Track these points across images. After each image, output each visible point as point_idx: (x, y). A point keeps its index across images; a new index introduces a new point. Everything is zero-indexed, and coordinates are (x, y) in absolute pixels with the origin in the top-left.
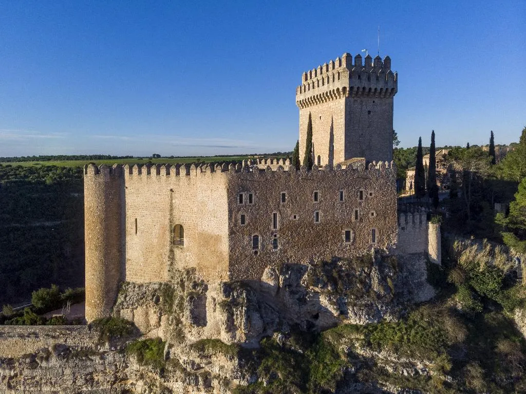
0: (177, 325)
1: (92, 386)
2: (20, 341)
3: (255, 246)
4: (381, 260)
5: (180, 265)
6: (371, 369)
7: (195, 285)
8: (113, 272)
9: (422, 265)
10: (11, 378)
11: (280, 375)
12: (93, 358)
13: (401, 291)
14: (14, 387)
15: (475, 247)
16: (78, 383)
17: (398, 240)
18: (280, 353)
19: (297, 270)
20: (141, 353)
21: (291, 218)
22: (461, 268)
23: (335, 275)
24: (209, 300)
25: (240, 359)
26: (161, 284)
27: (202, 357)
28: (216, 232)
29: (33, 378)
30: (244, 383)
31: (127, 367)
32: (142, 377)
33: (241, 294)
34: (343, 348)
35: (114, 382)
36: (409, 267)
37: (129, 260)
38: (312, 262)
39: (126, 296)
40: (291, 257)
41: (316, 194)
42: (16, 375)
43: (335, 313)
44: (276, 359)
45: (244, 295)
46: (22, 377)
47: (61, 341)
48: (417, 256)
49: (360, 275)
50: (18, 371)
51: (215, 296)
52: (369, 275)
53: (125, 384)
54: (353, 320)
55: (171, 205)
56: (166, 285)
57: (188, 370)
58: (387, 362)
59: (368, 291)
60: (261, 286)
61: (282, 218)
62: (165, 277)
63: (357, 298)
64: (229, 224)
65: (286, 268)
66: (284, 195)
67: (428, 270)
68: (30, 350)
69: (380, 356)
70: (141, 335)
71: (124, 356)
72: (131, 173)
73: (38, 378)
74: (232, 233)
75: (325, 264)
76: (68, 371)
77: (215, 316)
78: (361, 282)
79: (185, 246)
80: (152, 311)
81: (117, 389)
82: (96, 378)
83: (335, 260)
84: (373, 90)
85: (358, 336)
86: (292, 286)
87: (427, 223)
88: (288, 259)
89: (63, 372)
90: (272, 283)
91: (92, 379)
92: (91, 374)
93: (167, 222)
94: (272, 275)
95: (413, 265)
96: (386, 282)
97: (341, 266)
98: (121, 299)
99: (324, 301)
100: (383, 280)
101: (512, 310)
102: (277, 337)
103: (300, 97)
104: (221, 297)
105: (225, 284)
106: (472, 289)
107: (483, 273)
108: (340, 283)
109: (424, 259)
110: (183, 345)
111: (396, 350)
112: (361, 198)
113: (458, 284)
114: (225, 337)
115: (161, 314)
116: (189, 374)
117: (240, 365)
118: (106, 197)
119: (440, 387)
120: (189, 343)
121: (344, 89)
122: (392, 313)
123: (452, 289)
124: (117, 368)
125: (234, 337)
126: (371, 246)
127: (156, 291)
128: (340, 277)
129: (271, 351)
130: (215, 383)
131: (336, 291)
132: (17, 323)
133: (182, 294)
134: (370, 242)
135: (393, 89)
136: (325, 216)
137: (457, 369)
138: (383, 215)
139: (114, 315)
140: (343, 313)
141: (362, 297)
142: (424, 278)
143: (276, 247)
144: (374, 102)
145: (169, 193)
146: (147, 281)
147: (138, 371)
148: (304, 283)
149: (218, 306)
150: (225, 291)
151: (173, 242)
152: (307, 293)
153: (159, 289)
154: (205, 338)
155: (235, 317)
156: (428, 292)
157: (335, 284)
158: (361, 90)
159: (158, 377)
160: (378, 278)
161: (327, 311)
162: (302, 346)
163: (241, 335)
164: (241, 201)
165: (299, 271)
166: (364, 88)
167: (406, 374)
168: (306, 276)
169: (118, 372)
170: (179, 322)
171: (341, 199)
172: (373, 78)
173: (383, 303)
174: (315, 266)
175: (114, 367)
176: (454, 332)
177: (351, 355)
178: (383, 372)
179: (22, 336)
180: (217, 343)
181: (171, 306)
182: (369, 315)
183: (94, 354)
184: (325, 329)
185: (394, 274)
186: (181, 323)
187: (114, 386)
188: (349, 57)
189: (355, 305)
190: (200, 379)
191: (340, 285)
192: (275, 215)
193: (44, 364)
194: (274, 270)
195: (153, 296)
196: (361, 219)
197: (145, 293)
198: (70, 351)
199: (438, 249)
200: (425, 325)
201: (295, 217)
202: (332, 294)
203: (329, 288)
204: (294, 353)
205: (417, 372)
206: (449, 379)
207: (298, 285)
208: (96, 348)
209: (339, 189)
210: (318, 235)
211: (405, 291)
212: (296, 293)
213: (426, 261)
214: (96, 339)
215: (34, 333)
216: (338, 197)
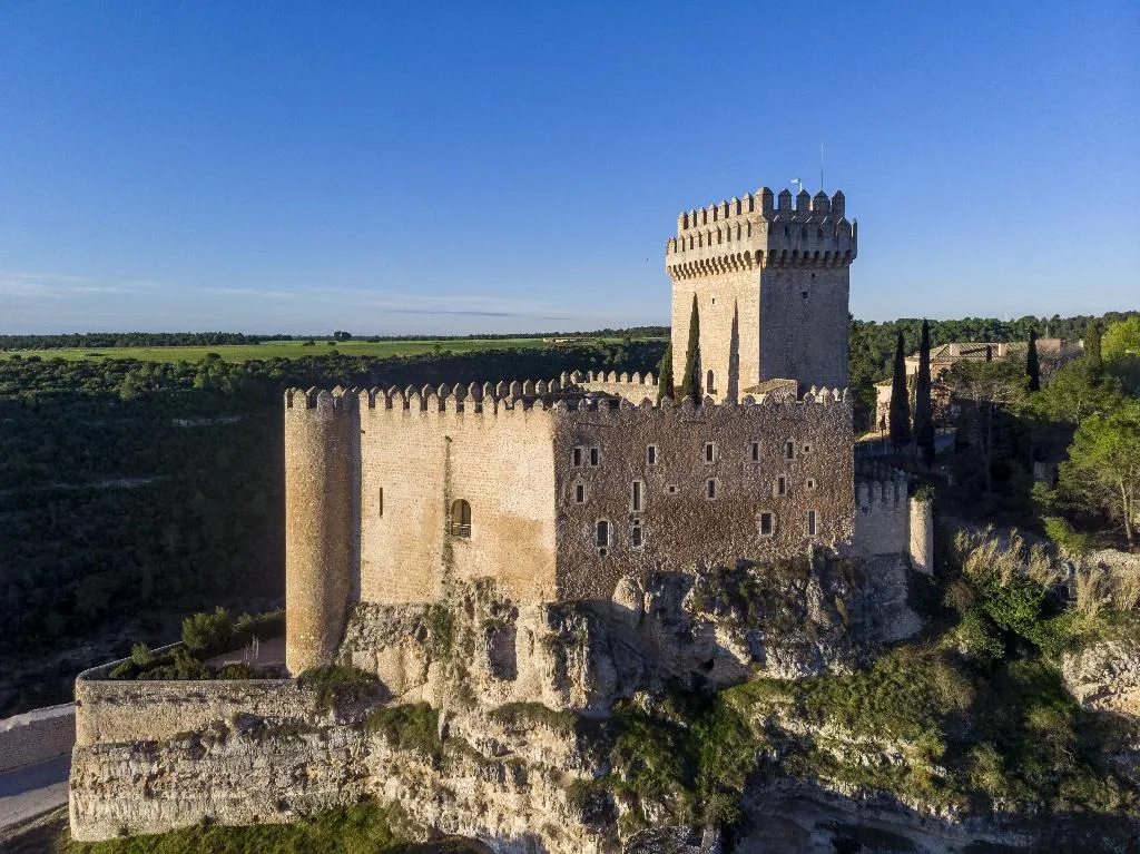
0: (461, 678)
1: (304, 788)
2: (172, 710)
3: (602, 541)
4: (825, 567)
5: (464, 573)
6: (806, 755)
7: (496, 608)
8: (338, 585)
9: (898, 575)
10: (152, 777)
11: (648, 762)
12: (305, 737)
13: (860, 620)
14: (158, 794)
15: (994, 543)
16: (279, 784)
17: (856, 530)
18: (647, 727)
19: (676, 583)
20: (395, 730)
21: (666, 491)
22: (968, 581)
23: (743, 591)
24: (521, 634)
25: (579, 736)
26: (428, 606)
27: (509, 733)
28: (532, 515)
29: (195, 776)
30: (587, 776)
31: (368, 754)
32: (396, 771)
33: (579, 623)
34: (757, 718)
35: (345, 782)
36: (876, 579)
37: (368, 562)
38: (701, 569)
39: (362, 628)
40: (665, 560)
41: (710, 448)
42: (162, 772)
43: (744, 660)
44: (642, 736)
45: (584, 626)
46: (174, 774)
47: (248, 708)
48: (890, 558)
49: (787, 593)
50: (165, 763)
51: (532, 627)
52: (802, 593)
53: (365, 785)
54: (775, 672)
55: (447, 464)
56: (438, 607)
57: (486, 755)
58: (833, 742)
59: (801, 622)
60: (612, 610)
61: (649, 492)
62: (436, 594)
63: (782, 632)
64: (557, 500)
65: (655, 579)
66: (651, 450)
67: (908, 584)
68: (189, 724)
69: (822, 733)
70: (392, 697)
71: (363, 734)
72: (372, 405)
73: (204, 776)
74: (561, 516)
75: (724, 572)
76: (260, 762)
77: (533, 664)
78: (790, 605)
79: (473, 539)
80: (410, 654)
81: (349, 793)
82: (311, 774)
83: (744, 566)
84: (812, 255)
85: (783, 699)
86: (667, 612)
87: (908, 501)
88: (659, 564)
89: (252, 764)
90: (631, 606)
91: (305, 776)
92: (303, 766)
93: (439, 495)
94: (632, 591)
95: (881, 576)
96: (834, 605)
97: (754, 577)
98: (352, 633)
99: (723, 637)
100: (827, 602)
101: (1057, 656)
102: (642, 700)
103: (674, 260)
104: (544, 629)
105: (550, 606)
106: (986, 617)
107: (1007, 591)
108: (751, 606)
109: (901, 565)
110: (476, 713)
111: (850, 722)
112: (790, 455)
113: (961, 609)
114: (550, 699)
115: (429, 659)
116: (488, 763)
117: (580, 746)
118: (328, 449)
119: (926, 784)
120: (485, 710)
121: (759, 253)
122: (843, 660)
123: (951, 618)
124: (348, 756)
125: (566, 698)
126: (806, 542)
127: (418, 619)
128: (752, 595)
129: (632, 723)
130: (534, 777)
131: (744, 621)
132: (163, 676)
133: (469, 623)
134: (806, 535)
135: (848, 252)
136: (726, 488)
137: (956, 754)
138: (828, 486)
139: (340, 662)
140: (758, 659)
141: (791, 631)
143: (637, 543)
144: (813, 275)
145: (444, 443)
146: (402, 601)
147: (388, 761)
148: (687, 606)
149: (537, 645)
150: (551, 619)
151: (450, 531)
152: (693, 624)
153: (426, 615)
154: (515, 701)
155: (569, 663)
156: (909, 623)
157: (743, 609)
158: (790, 255)
159: (429, 770)
160: (819, 599)
161: (728, 655)
162: (685, 715)
163: (578, 695)
164: (577, 462)
165: (679, 584)
166: (795, 252)
167: (866, 763)
168: (691, 593)
169: (352, 762)
170: (463, 674)
171: (755, 457)
172: (812, 234)
173: (828, 641)
174: (709, 576)
175: (343, 755)
176: (951, 691)
177: (771, 730)
178: (828, 760)
179: (174, 700)
180: (536, 710)
181: (448, 645)
182: (803, 663)
183: (308, 730)
184: (724, 686)
185: (849, 590)
186: (469, 674)
187: (345, 788)
188: (767, 194)
189: (779, 645)
190: (507, 771)
191: (751, 610)
192: (636, 485)
193: (216, 750)
194: (634, 583)
195: (415, 626)
196: (790, 492)
197: (399, 622)
198: (265, 727)
199: (927, 548)
200: (902, 679)
201: (672, 489)
202: (739, 625)
203: (733, 615)
204: (673, 727)
205: (885, 760)
206: (941, 772)
207: (678, 610)
208: (312, 720)
209: (750, 440)
210: (713, 521)
211: (868, 621)
212: (674, 623)
213: (905, 567)
214: (311, 704)
215: (198, 695)
216: (750, 454)
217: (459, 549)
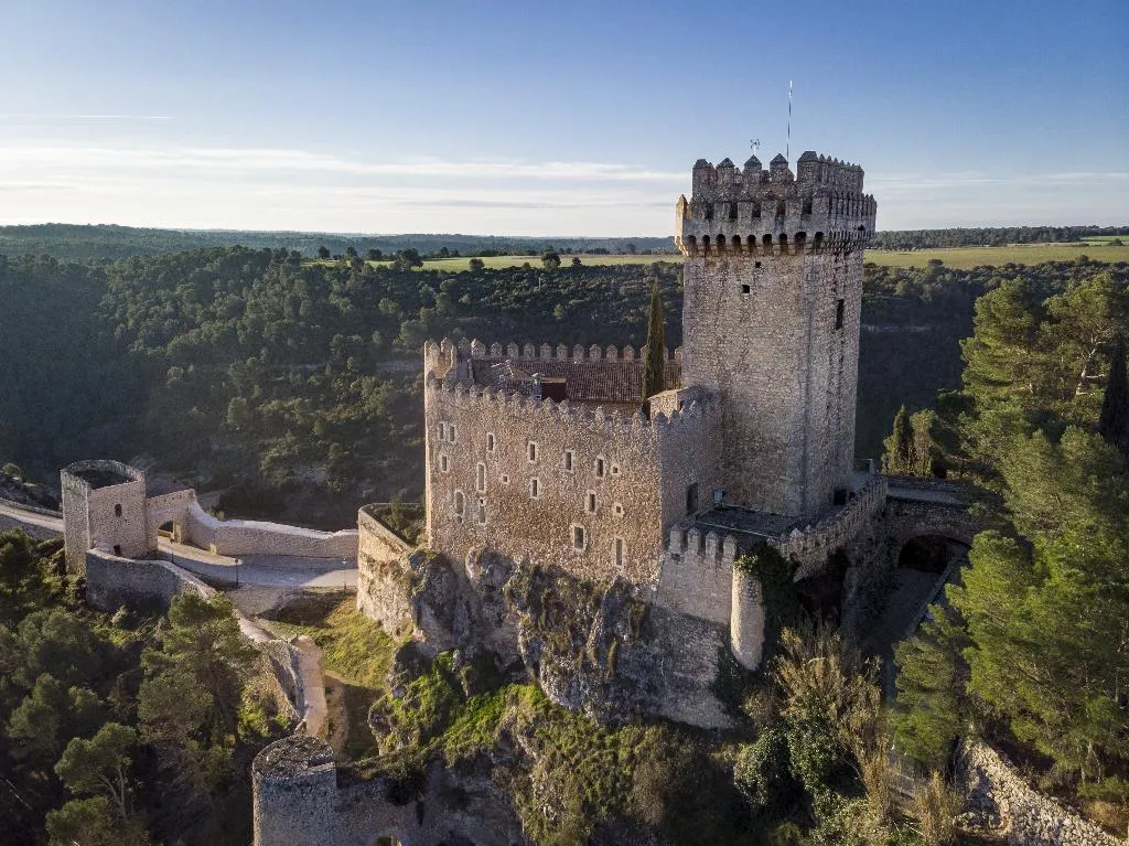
4: (620, 602)
13: (633, 677)
17: (664, 578)
18: (442, 679)
21: (500, 480)
34: (505, 719)
36: (674, 640)
38: (525, 562)
41: (533, 447)
44: (432, 684)
48: (704, 625)
49: (578, 615)
52: (591, 620)
54: (544, 686)
59: (576, 650)
61: (489, 477)
63: (556, 651)
64: (430, 465)
65: (489, 557)
66: (491, 438)
67: (720, 666)
69: (538, 764)
74: (433, 479)
75: (537, 572)
78: (572, 629)
83: (555, 573)
88: (497, 546)
90: (471, 574)
94: (471, 561)
95: (683, 641)
96: (608, 647)
97: (560, 587)
100: (603, 640)
102: (454, 657)
109: (714, 639)
112: (600, 473)
122: (595, 707)
126: (613, 570)
131: (535, 625)
134: (614, 563)
136: (546, 491)
140: (534, 666)
141: (564, 653)
143: (483, 521)
144: (758, 265)
148: (505, 592)
157: (538, 612)
158: (713, 242)
160: (598, 634)
162: (474, 686)
163: (419, 629)
165: (508, 569)
166: (721, 238)
168: (510, 582)
171: (569, 466)
174: (525, 571)
177: (508, 736)
182: (560, 690)
184: (521, 681)
185: (632, 639)
188: (701, 168)
189: (550, 662)
191: (543, 618)
192: (480, 467)
194: (474, 555)
196: (599, 513)
201: (506, 479)
202: (529, 627)
203: (529, 615)
207: (502, 593)
209: (564, 448)
210: (541, 521)
211: (643, 681)
212: (497, 603)
213: (721, 645)
216: (564, 463)
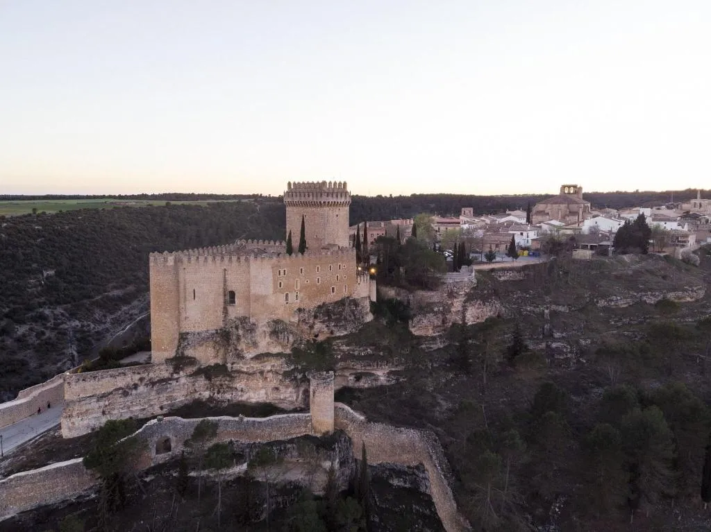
1: (171, 400)
2: (112, 380)
3: (287, 299)
5: (233, 316)
9: (368, 303)
10: (105, 407)
12: (170, 382)
14: (109, 412)
16: (161, 400)
20: (207, 374)
21: (305, 282)
22: (385, 301)
26: (217, 330)
27: (259, 363)
28: (264, 293)
29: (125, 403)
30: (288, 369)
33: (283, 325)
37: (188, 317)
39: (188, 342)
41: (318, 267)
42: (110, 404)
43: (329, 332)
46: (116, 404)
48: (366, 298)
50: (112, 400)
51: (264, 329)
54: (337, 334)
55: (225, 279)
56: (222, 329)
57: (250, 372)
59: (343, 318)
60: (289, 321)
61: (301, 283)
62: (221, 324)
63: (338, 322)
64: (273, 287)
65: (303, 310)
66: (301, 269)
67: (370, 305)
68: (121, 385)
70: (202, 364)
71: (194, 378)
72: (189, 259)
73: (129, 402)
74: (275, 293)
75: (322, 306)
77: (266, 341)
78: (340, 314)
79: (236, 304)
80: (210, 348)
81: (189, 399)
82: (174, 395)
83: (327, 304)
85: (340, 341)
87: (370, 280)
91: (171, 396)
93: (221, 290)
95: (363, 303)
98: (184, 344)
99: (322, 326)
100: (350, 312)
104: (270, 329)
105: (272, 321)
110: (244, 360)
112: (340, 269)
114: (272, 350)
115: (219, 348)
116: (251, 374)
117: (286, 361)
120: (249, 358)
124: (188, 386)
127: (213, 334)
128: (330, 313)
133: (237, 332)
134: (344, 293)
136: (322, 280)
138: (350, 277)
139: (180, 355)
142: (369, 309)
143: (297, 299)
145: (223, 271)
146: (204, 330)
147: (205, 385)
148: (312, 317)
149: (267, 335)
151: (226, 302)
153: (217, 333)
154: (260, 353)
155: (280, 338)
156: (370, 317)
157: (328, 317)
160: (348, 311)
164: (279, 274)
168: (313, 314)
170: (236, 350)
171: (330, 270)
174: (318, 308)
179: (113, 376)
180: (268, 355)
181: (229, 341)
183: (170, 379)
187: (187, 397)
192: (297, 281)
193: (134, 392)
194: (297, 312)
196: (340, 280)
197: (205, 337)
201: (307, 282)
202: (327, 321)
203: (325, 319)
208: (172, 376)
209: (329, 264)
210: (319, 291)
213: (370, 301)
214: (171, 369)
215: (123, 373)
217: (230, 309)
